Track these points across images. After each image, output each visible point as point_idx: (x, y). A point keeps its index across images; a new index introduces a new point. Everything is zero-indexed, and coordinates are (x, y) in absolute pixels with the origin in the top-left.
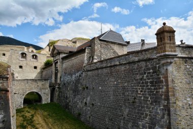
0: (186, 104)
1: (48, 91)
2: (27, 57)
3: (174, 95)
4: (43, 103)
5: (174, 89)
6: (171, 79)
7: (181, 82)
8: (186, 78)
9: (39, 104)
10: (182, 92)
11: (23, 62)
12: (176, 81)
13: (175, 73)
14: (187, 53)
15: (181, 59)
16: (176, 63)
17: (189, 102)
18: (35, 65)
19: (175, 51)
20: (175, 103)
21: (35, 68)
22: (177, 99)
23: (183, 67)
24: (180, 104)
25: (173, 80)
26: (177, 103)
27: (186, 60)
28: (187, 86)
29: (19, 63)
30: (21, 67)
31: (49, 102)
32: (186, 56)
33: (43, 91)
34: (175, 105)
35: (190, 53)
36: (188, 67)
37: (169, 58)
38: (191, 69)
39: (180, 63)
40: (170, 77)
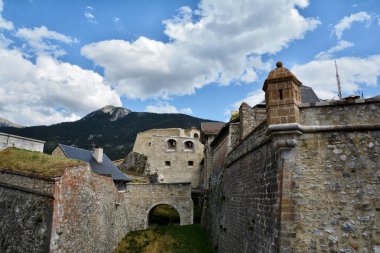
0: (322, 241)
1: (189, 203)
2: (178, 145)
3: (292, 218)
4: (182, 224)
5: (294, 203)
6: (289, 180)
7: (314, 189)
8: (328, 179)
9: (175, 225)
10: (315, 211)
11: (171, 155)
12: (301, 186)
13: (302, 168)
14: (337, 118)
15: (319, 135)
16: (305, 145)
17: (331, 237)
18: (190, 159)
19: (292, 120)
20: (294, 236)
21: (191, 163)
22: (299, 227)
23: (322, 153)
24: (306, 239)
25: (294, 183)
26: (300, 235)
27: (333, 137)
28: (330, 198)
29: (165, 157)
30: (168, 163)
31: (192, 223)
32: (333, 126)
33: (181, 203)
34: (292, 241)
35: (343, 117)
36: (336, 151)
37: (280, 135)
38: (344, 157)
39: (316, 143)
40: (287, 177)
